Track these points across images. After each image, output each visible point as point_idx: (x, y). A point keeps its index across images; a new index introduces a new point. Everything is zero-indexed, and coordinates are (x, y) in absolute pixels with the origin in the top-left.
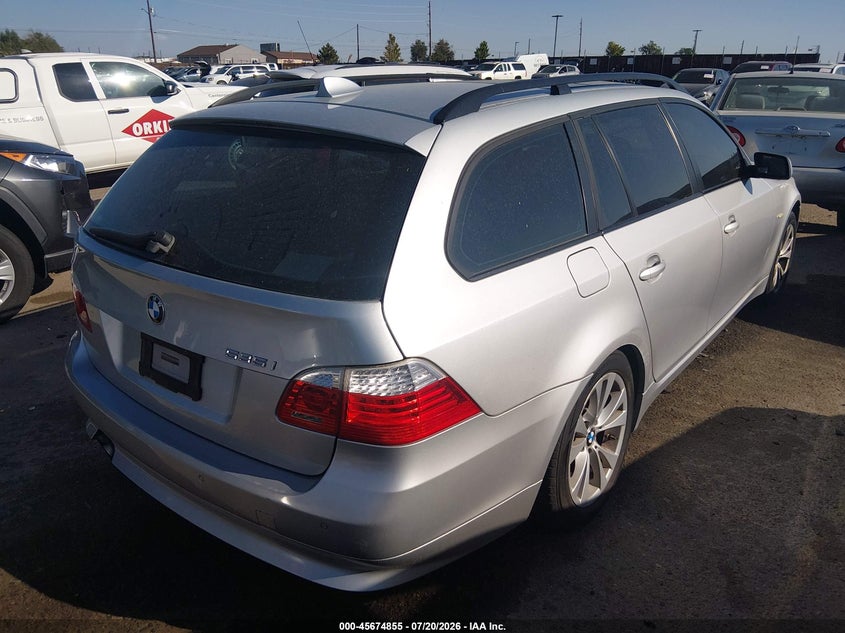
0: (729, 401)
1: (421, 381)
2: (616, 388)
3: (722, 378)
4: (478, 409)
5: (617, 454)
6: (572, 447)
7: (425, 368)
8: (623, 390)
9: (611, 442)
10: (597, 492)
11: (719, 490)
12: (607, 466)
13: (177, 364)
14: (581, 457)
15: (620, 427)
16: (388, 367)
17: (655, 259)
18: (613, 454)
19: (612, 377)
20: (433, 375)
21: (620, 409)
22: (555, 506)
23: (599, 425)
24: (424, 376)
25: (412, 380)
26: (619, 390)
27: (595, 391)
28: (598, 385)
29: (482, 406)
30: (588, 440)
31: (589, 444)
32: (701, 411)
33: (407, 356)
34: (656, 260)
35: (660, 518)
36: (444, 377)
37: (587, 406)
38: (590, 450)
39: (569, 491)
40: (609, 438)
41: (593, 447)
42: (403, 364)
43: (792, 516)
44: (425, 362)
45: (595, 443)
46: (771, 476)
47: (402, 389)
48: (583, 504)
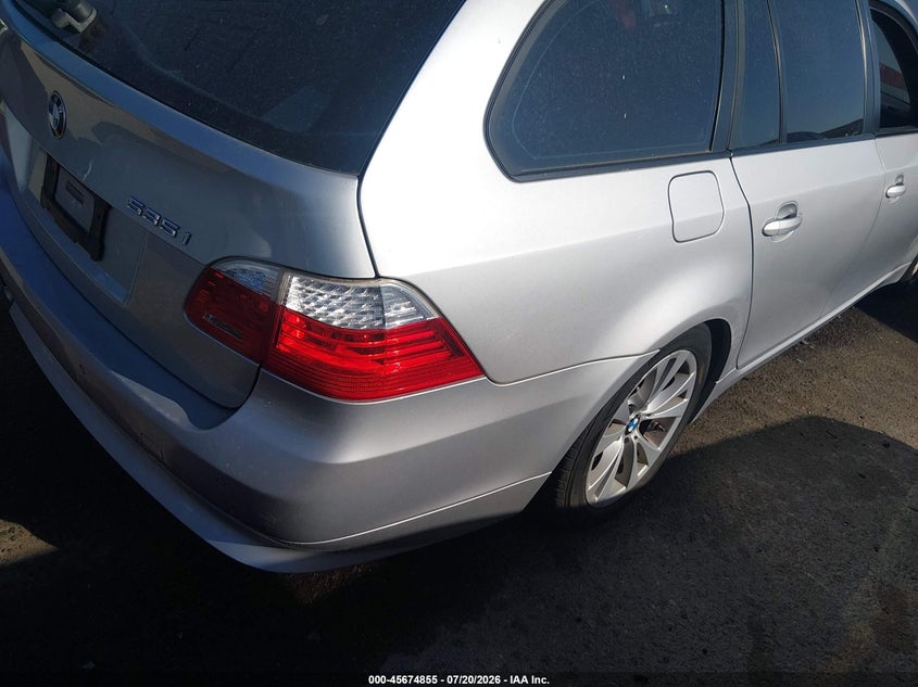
0: (818, 407)
1: (398, 316)
2: (685, 370)
3: (816, 376)
4: (478, 369)
5: (660, 449)
6: (604, 436)
7: (408, 298)
8: (693, 374)
9: (658, 433)
10: (623, 489)
11: (775, 520)
12: (643, 461)
13: (81, 202)
14: (613, 448)
15: (673, 419)
16: (352, 285)
17: (790, 211)
18: (656, 449)
19: (684, 355)
20: (419, 311)
21: (682, 396)
22: (561, 502)
23: (648, 411)
24: (404, 310)
25: (383, 313)
26: (688, 373)
27: (655, 371)
28: (661, 364)
29: (485, 367)
30: (628, 427)
31: (627, 433)
32: (779, 412)
33: (382, 274)
34: (792, 211)
35: (691, 539)
36: (436, 316)
37: (640, 386)
38: (626, 440)
39: (585, 487)
40: (657, 428)
41: (632, 437)
42: (373, 284)
43: (856, 575)
44: (410, 290)
45: (636, 432)
46: (844, 517)
47: (365, 322)
48: (599, 503)
